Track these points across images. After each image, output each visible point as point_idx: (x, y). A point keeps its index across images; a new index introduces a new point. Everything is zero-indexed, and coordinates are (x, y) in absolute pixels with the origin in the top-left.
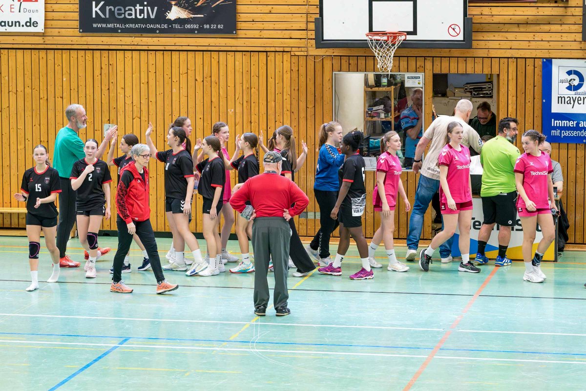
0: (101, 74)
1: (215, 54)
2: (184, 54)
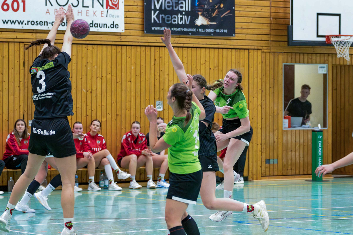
0: (155, 65)
1: (221, 50)
2: (203, 50)
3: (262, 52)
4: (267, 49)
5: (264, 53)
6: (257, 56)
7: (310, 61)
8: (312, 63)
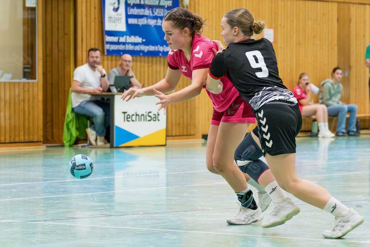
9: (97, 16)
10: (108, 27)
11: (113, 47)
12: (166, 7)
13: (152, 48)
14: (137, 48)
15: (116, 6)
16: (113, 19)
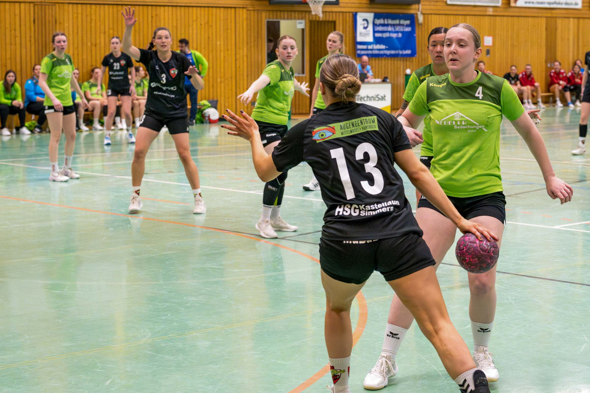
1: (211, 9)
2: (195, 9)
3: (248, 10)
4: (251, 7)
5: (249, 12)
6: (243, 14)
7: (289, 17)
8: (291, 19)
9: (351, 32)
10: (359, 39)
11: (363, 52)
12: (405, 25)
13: (393, 52)
14: (382, 52)
15: (366, 25)
16: (363, 34)
